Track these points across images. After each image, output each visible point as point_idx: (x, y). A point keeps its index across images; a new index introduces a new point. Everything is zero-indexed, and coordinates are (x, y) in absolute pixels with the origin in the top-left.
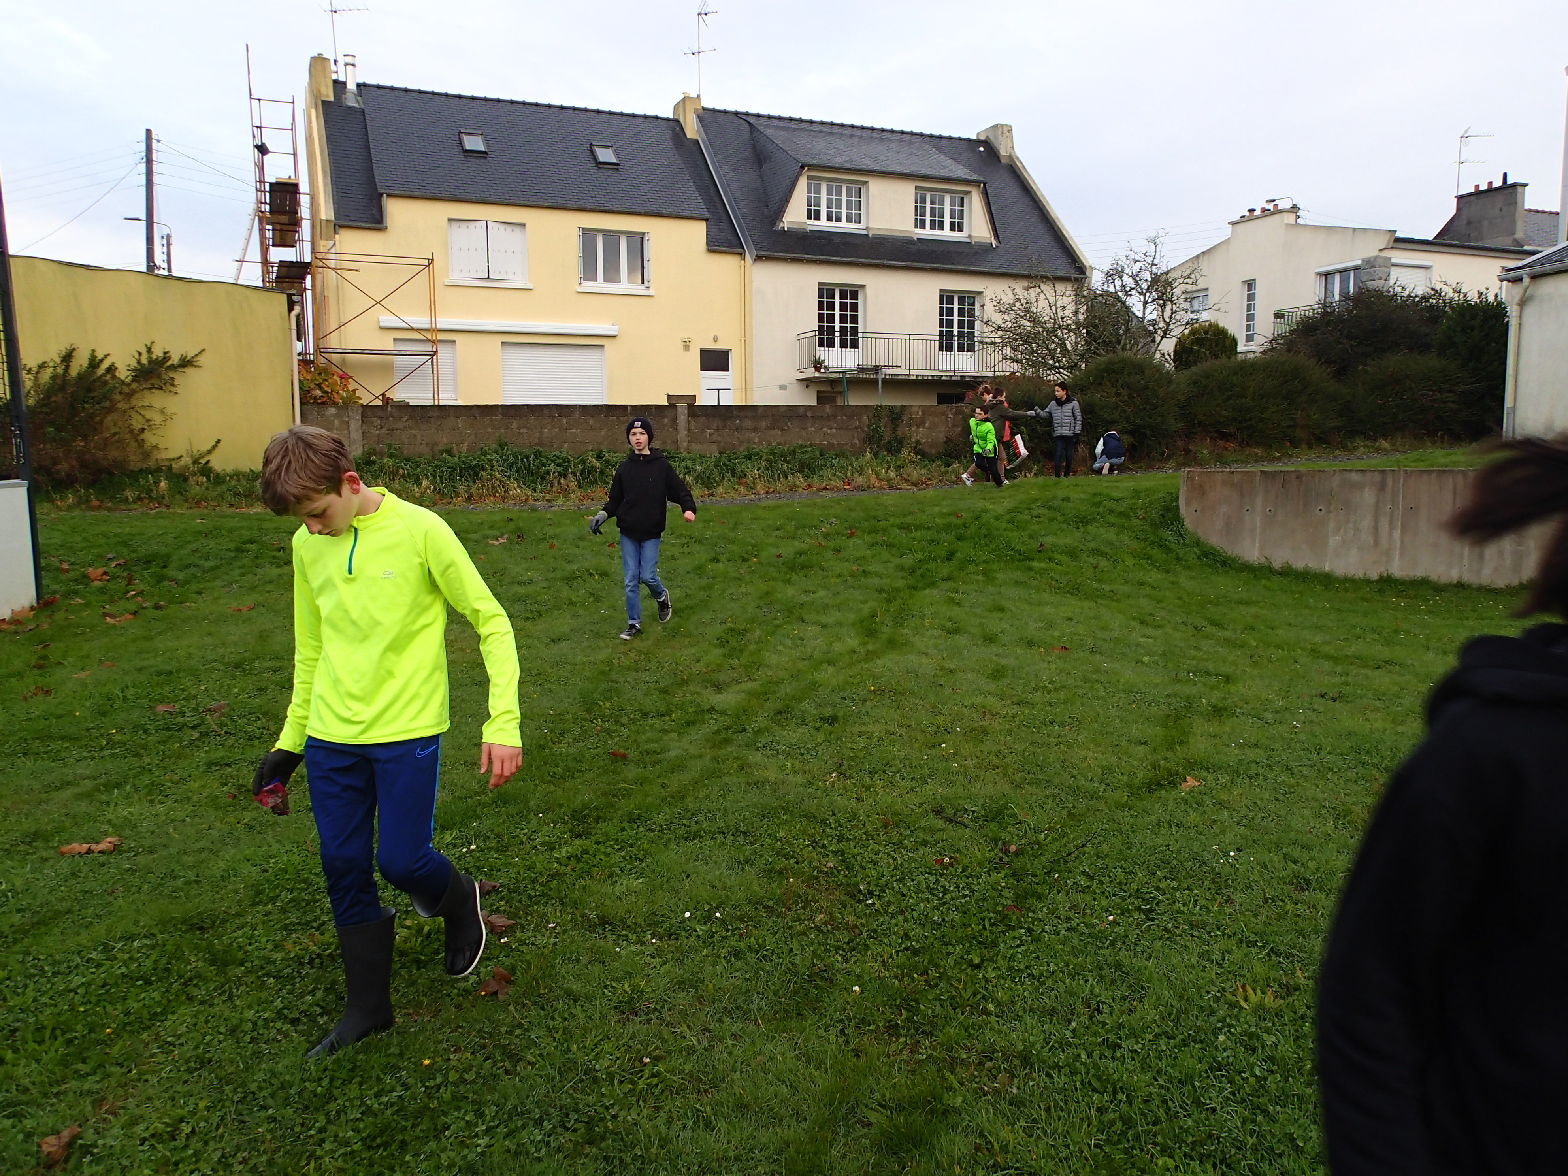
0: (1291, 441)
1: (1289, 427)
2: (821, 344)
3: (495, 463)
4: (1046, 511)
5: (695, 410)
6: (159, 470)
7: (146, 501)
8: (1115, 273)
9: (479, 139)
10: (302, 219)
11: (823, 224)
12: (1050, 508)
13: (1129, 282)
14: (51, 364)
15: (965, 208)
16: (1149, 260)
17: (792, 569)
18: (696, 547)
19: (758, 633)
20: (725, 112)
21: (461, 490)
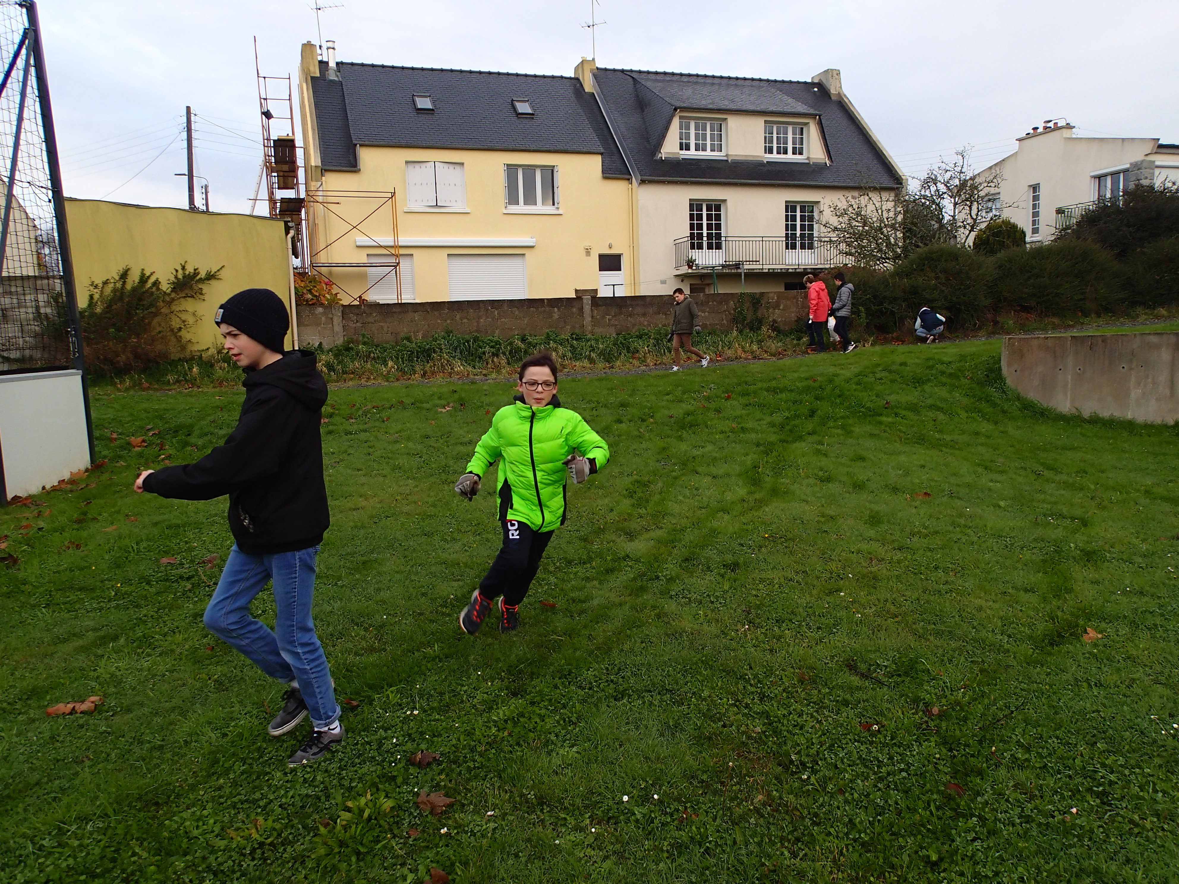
0: (1081, 311)
1: (1081, 300)
2: (692, 247)
3: (443, 347)
4: (887, 374)
5: (597, 301)
6: (192, 358)
7: (183, 383)
8: (931, 180)
9: (428, 100)
10: (298, 167)
11: (692, 153)
12: (890, 372)
13: (942, 188)
14: (112, 281)
15: (804, 136)
16: (958, 169)
17: (683, 428)
18: (603, 411)
19: (660, 484)
20: (614, 70)
21: (417, 368)
